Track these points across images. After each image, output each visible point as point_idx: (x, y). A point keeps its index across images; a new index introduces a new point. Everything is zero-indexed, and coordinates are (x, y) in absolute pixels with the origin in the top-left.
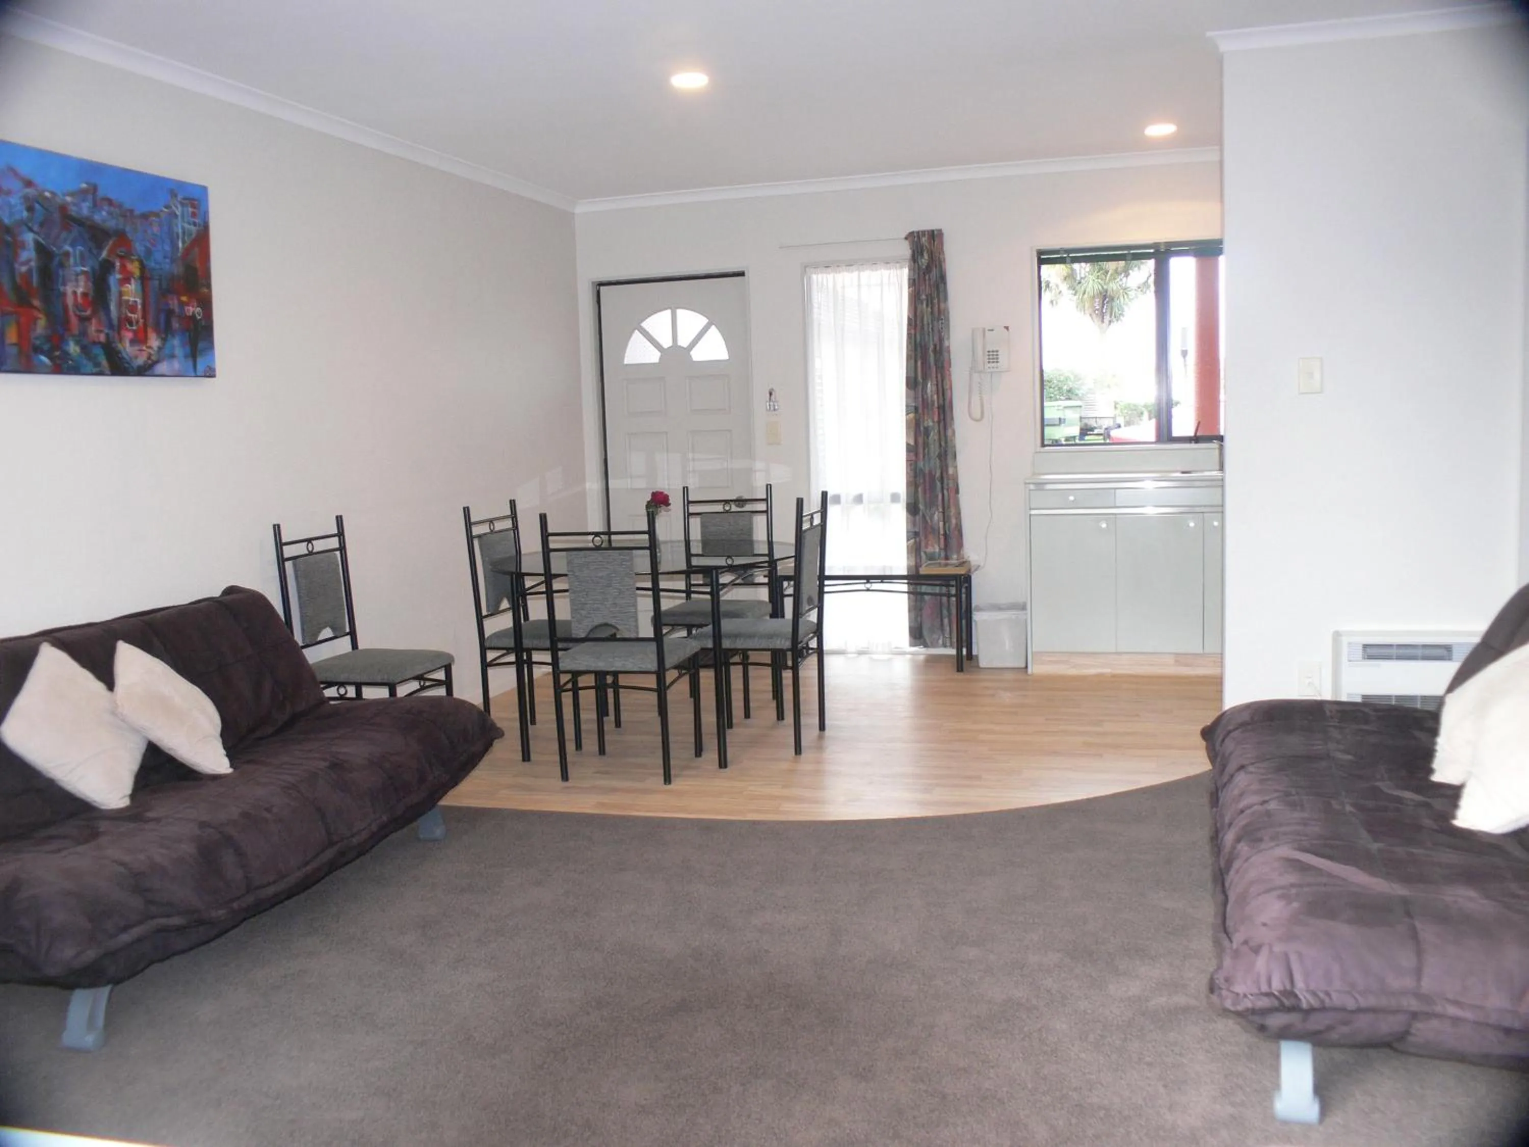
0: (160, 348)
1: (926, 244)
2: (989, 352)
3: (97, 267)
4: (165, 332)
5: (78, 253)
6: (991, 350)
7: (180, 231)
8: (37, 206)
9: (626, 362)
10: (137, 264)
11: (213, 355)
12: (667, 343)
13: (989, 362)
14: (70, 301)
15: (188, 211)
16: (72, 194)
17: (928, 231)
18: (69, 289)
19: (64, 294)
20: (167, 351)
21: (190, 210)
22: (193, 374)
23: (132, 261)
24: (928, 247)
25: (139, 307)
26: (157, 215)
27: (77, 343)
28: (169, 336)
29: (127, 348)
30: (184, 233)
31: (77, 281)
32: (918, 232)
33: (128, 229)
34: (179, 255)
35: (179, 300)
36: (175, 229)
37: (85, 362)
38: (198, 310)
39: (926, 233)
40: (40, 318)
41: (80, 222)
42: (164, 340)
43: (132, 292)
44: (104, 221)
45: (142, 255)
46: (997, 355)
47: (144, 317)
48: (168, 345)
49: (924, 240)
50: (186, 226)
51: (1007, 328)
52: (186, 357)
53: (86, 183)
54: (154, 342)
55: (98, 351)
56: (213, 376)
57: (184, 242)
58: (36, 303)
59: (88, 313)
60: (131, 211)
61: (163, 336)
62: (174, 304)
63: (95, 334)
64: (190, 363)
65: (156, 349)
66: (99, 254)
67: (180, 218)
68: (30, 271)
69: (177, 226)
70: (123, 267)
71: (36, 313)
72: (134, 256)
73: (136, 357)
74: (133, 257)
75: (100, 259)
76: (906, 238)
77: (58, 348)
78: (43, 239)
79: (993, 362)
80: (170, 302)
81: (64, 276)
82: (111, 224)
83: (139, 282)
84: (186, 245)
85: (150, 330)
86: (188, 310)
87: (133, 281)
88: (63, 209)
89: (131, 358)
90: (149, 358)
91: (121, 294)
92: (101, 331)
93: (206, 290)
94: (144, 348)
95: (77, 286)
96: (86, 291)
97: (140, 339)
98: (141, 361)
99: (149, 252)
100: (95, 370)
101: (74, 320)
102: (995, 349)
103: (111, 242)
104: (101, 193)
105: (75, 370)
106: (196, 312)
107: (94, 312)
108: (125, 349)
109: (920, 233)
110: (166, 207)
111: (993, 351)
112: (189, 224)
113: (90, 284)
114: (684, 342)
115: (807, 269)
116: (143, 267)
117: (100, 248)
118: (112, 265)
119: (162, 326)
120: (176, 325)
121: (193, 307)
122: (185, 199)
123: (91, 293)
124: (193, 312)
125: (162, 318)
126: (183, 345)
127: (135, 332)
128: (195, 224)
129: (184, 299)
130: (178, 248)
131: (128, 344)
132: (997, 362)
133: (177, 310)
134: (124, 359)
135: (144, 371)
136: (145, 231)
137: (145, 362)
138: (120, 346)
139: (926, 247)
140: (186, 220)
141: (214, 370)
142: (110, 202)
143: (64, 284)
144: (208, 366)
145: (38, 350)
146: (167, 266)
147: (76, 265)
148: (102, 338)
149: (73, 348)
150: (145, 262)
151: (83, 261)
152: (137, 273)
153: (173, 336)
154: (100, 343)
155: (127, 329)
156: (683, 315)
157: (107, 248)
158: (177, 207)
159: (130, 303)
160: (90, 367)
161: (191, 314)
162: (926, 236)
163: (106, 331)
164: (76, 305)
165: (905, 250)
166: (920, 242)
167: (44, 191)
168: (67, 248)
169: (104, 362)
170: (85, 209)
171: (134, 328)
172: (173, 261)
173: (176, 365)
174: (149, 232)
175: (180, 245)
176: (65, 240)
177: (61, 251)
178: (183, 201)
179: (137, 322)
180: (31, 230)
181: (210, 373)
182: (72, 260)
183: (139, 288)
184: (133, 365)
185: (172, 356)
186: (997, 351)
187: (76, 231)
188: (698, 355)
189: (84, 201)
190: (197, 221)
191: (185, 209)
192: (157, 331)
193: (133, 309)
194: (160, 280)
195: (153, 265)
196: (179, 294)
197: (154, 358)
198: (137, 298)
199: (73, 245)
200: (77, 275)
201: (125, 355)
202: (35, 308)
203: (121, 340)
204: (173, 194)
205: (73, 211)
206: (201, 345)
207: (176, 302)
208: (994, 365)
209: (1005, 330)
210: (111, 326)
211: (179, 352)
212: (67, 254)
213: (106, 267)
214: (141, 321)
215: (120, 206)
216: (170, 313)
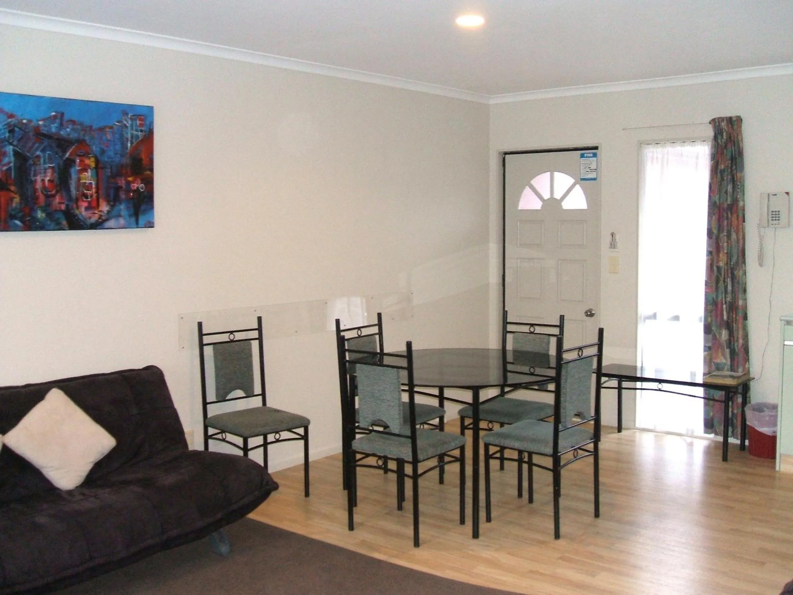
0: (109, 212)
1: (726, 128)
2: (772, 212)
3: (61, 163)
4: (114, 201)
5: (47, 155)
6: (774, 210)
7: (129, 136)
8: (17, 129)
9: (520, 208)
10: (93, 159)
11: (153, 213)
12: (546, 196)
13: (772, 220)
14: (39, 186)
15: (137, 124)
16: (44, 120)
17: (726, 118)
18: (39, 178)
19: (36, 181)
20: (114, 213)
21: (138, 122)
22: (135, 226)
23: (89, 158)
24: (726, 129)
25: (94, 186)
26: (111, 128)
27: (43, 211)
28: (117, 203)
29: (82, 212)
30: (132, 137)
31: (45, 173)
32: (719, 118)
33: (87, 138)
34: (128, 151)
35: (126, 180)
36: (126, 135)
37: (49, 222)
38: (142, 185)
39: (725, 119)
40: (15, 198)
41: (49, 136)
42: (113, 207)
43: (88, 177)
44: (69, 135)
45: (98, 154)
46: (779, 214)
47: (97, 192)
48: (116, 208)
49: (723, 124)
50: (135, 133)
51: (787, 193)
52: (130, 216)
53: (55, 112)
54: (105, 208)
55: (60, 216)
56: (153, 227)
57: (132, 143)
58: (13, 188)
59: (53, 192)
60: (91, 127)
61: (112, 203)
62: (122, 182)
63: (57, 205)
64: (133, 219)
65: (106, 212)
66: (64, 155)
67: (129, 128)
68: (10, 169)
69: (127, 133)
70: (81, 161)
71: (13, 195)
72: (91, 154)
73: (90, 218)
74: (90, 156)
75: (64, 158)
76: (710, 123)
77: (30, 215)
78: (20, 149)
79: (776, 220)
80: (119, 182)
81: (35, 171)
82: (74, 136)
83: (95, 170)
84: (134, 145)
85: (101, 200)
86: (134, 186)
87: (89, 170)
88: (37, 129)
89: (86, 219)
90: (100, 218)
91: (79, 179)
92: (63, 203)
93: (149, 173)
94: (96, 212)
95: (46, 176)
96: (52, 179)
97: (93, 206)
98: (94, 219)
99: (103, 152)
100: (57, 227)
101: (42, 198)
102: (777, 210)
103: (73, 147)
104: (66, 117)
105: (42, 228)
106: (139, 187)
107: (57, 192)
108: (81, 213)
109: (720, 119)
110: (118, 122)
111: (776, 212)
112: (137, 131)
113: (56, 175)
114: (558, 195)
115: (642, 145)
116: (97, 161)
117: (65, 152)
118: (74, 162)
119: (112, 197)
120: (123, 196)
121: (137, 184)
122: (134, 116)
123: (56, 181)
124: (138, 188)
125: (112, 192)
126: (128, 208)
127: (89, 203)
128: (141, 131)
129: (130, 179)
130: (127, 148)
131: (83, 209)
132: (779, 220)
133: (124, 186)
134: (80, 219)
135: (97, 226)
136: (101, 139)
137: (97, 221)
138: (77, 212)
139: (725, 130)
140: (134, 128)
141: (153, 223)
142: (73, 122)
143: (35, 175)
144: (148, 221)
145: (13, 217)
146: (117, 159)
147: (45, 163)
148: (63, 207)
149: (40, 215)
150: (99, 158)
151: (51, 160)
152: (93, 165)
153: (120, 204)
154: (62, 211)
155: (84, 201)
156: (558, 176)
157: (71, 150)
158: (127, 121)
159: (87, 184)
160: (53, 225)
161: (135, 188)
162: (725, 121)
163: (66, 203)
164: (44, 187)
165: (710, 132)
166: (720, 126)
167: (22, 120)
168: (38, 153)
169: (64, 222)
170: (54, 128)
171: (89, 200)
172: (122, 156)
173: (122, 221)
174: (104, 138)
175: (129, 145)
176: (37, 149)
177: (34, 156)
178: (133, 117)
179: (91, 196)
180: (11, 144)
181: (150, 225)
182: (42, 160)
183: (95, 174)
184: (87, 223)
185: (119, 216)
186: (779, 212)
187: (46, 142)
188: (567, 205)
189: (53, 123)
190: (143, 129)
191: (134, 122)
192: (108, 202)
193: (89, 187)
194: (111, 168)
195: (106, 159)
196: (127, 176)
197: (104, 218)
198: (92, 181)
199: (43, 151)
200: (45, 169)
201: (80, 217)
202: (13, 192)
203: (78, 208)
204: (125, 113)
205: (44, 130)
206: (143, 207)
207: (123, 182)
208: (777, 222)
209: (786, 195)
210: (70, 199)
211: (124, 212)
212: (38, 157)
213: (70, 163)
214: (95, 195)
215: (81, 124)
216: (118, 189)
